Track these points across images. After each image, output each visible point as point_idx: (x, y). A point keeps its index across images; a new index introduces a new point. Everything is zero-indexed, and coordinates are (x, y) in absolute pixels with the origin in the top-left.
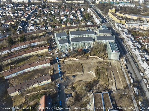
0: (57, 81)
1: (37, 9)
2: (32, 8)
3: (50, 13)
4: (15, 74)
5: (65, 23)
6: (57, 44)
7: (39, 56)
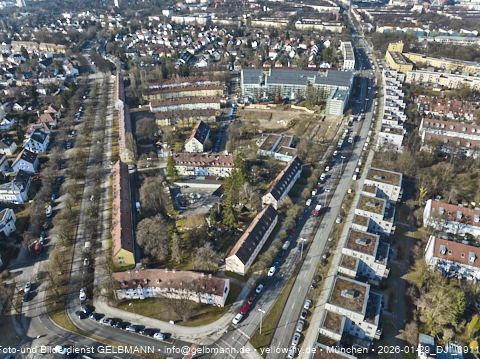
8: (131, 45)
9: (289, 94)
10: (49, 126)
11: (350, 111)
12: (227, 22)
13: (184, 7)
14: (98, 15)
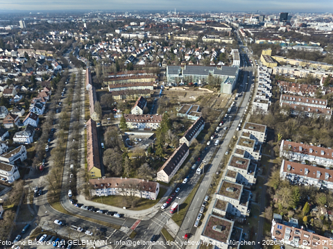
8: (95, 51)
9: (198, 81)
10: (45, 99)
11: (236, 90)
12: (158, 37)
13: (129, 27)
14: (73, 33)
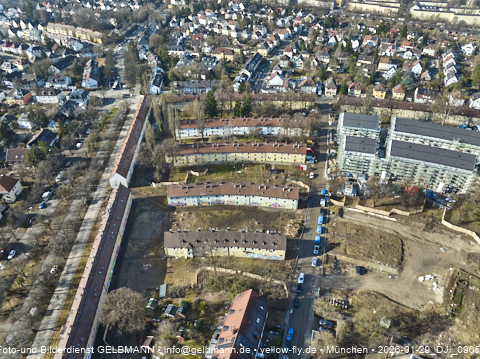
0: (301, 265)
1: (309, 25)
2: (295, 22)
3: (345, 44)
4: (196, 199)
5: (389, 86)
6: (337, 149)
7: (272, 171)
